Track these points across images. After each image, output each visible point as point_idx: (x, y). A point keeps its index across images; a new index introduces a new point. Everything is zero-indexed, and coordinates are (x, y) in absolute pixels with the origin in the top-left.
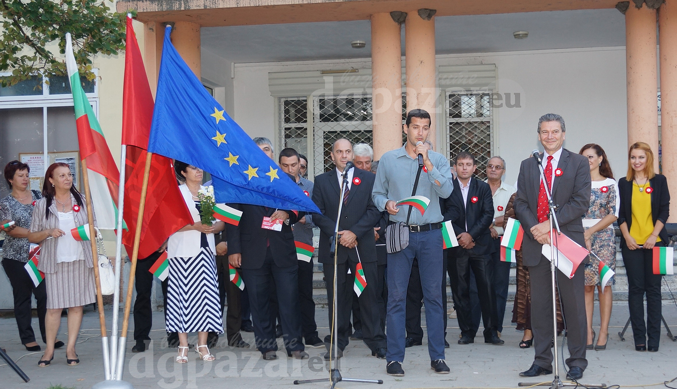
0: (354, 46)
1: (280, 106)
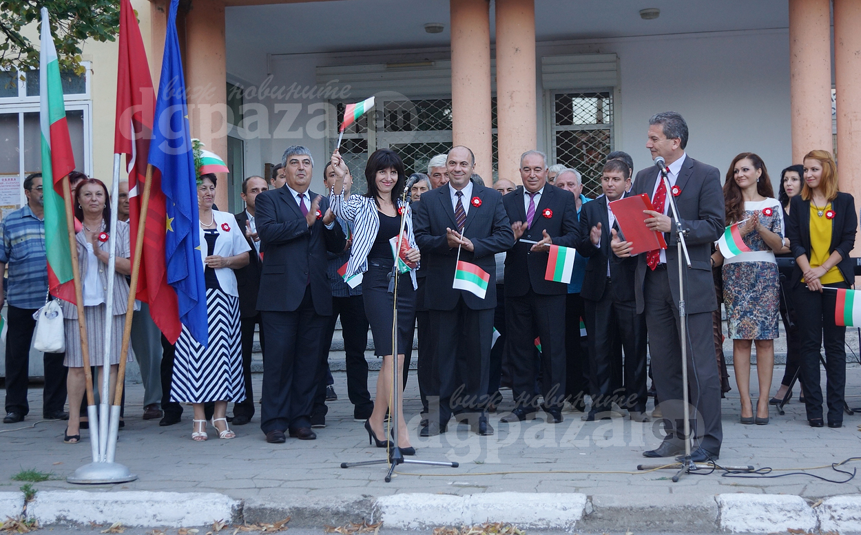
0: (429, 30)
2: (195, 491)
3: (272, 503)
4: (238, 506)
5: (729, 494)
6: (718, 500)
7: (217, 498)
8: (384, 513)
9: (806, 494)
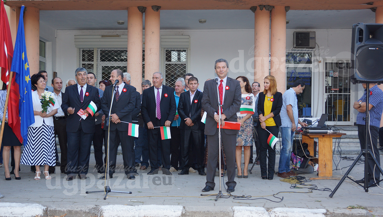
0: (119, 23)
1: (80, 52)
2: (28, 203)
3: (59, 208)
4: (45, 209)
5: (237, 207)
6: (233, 209)
7: (37, 206)
8: (104, 212)
9: (265, 206)
